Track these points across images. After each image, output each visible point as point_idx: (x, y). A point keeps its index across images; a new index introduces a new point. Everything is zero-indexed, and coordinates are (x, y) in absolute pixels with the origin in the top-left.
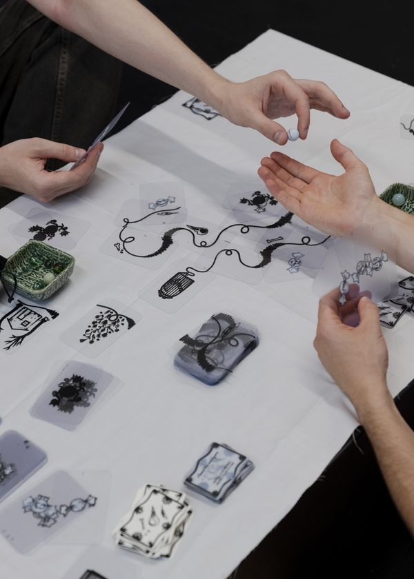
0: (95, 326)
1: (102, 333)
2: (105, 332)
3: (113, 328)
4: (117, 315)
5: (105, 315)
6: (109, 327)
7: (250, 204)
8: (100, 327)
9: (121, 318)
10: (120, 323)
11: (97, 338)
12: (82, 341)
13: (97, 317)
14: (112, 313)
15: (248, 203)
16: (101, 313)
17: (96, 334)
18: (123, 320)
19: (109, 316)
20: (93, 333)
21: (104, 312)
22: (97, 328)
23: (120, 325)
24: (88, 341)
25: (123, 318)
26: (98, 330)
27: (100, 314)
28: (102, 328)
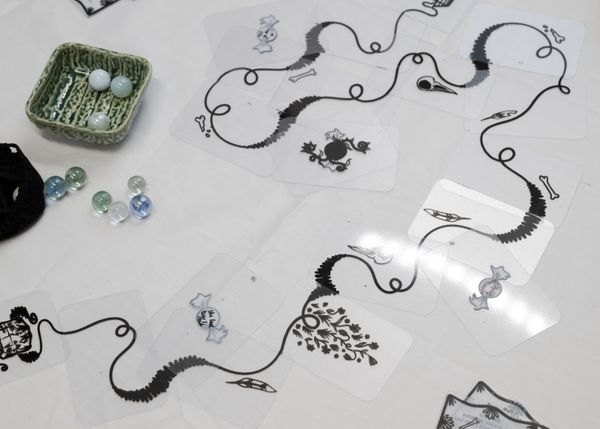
0: (335, 347)
1: (350, 333)
2: (347, 329)
3: (335, 318)
4: (303, 317)
5: (305, 335)
6: (335, 325)
7: (351, 141)
8: (335, 339)
9: (310, 310)
10: (324, 309)
11: (363, 340)
12: (373, 362)
13: (311, 348)
14: (298, 326)
15: (356, 143)
16: (300, 343)
17: (353, 342)
18: (315, 306)
19: (308, 329)
20: (353, 348)
21: (298, 339)
22: (338, 343)
23: (328, 307)
24: (371, 352)
25: (309, 306)
26: (342, 341)
27: (304, 344)
28: (338, 335)
